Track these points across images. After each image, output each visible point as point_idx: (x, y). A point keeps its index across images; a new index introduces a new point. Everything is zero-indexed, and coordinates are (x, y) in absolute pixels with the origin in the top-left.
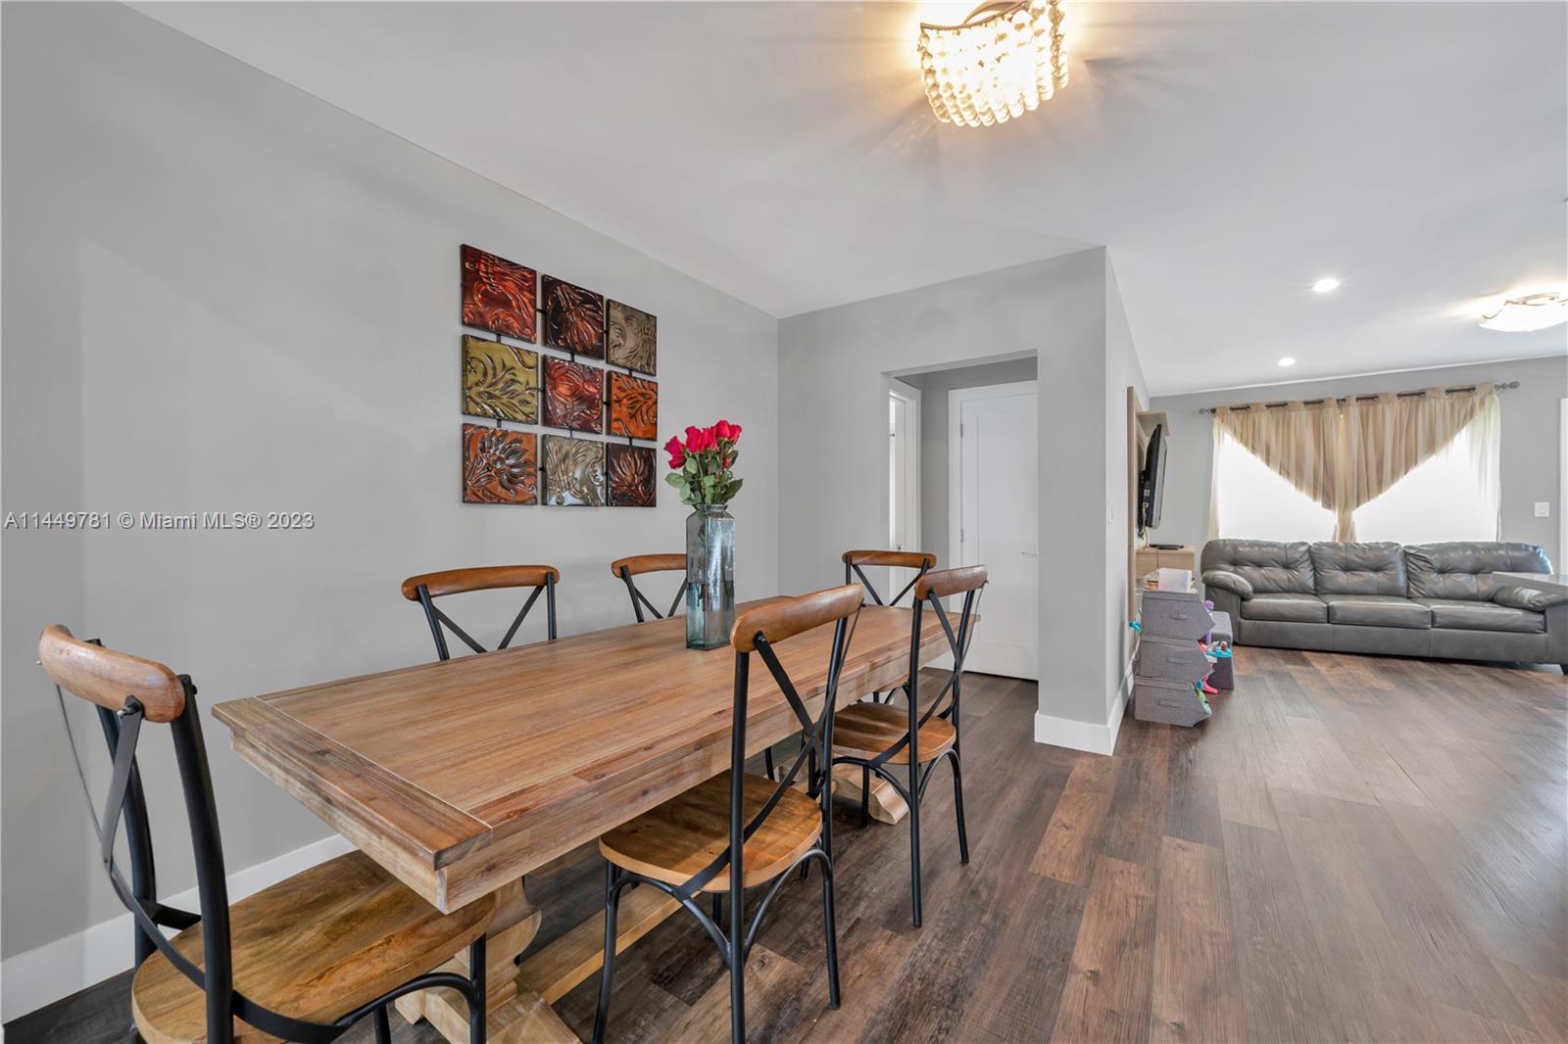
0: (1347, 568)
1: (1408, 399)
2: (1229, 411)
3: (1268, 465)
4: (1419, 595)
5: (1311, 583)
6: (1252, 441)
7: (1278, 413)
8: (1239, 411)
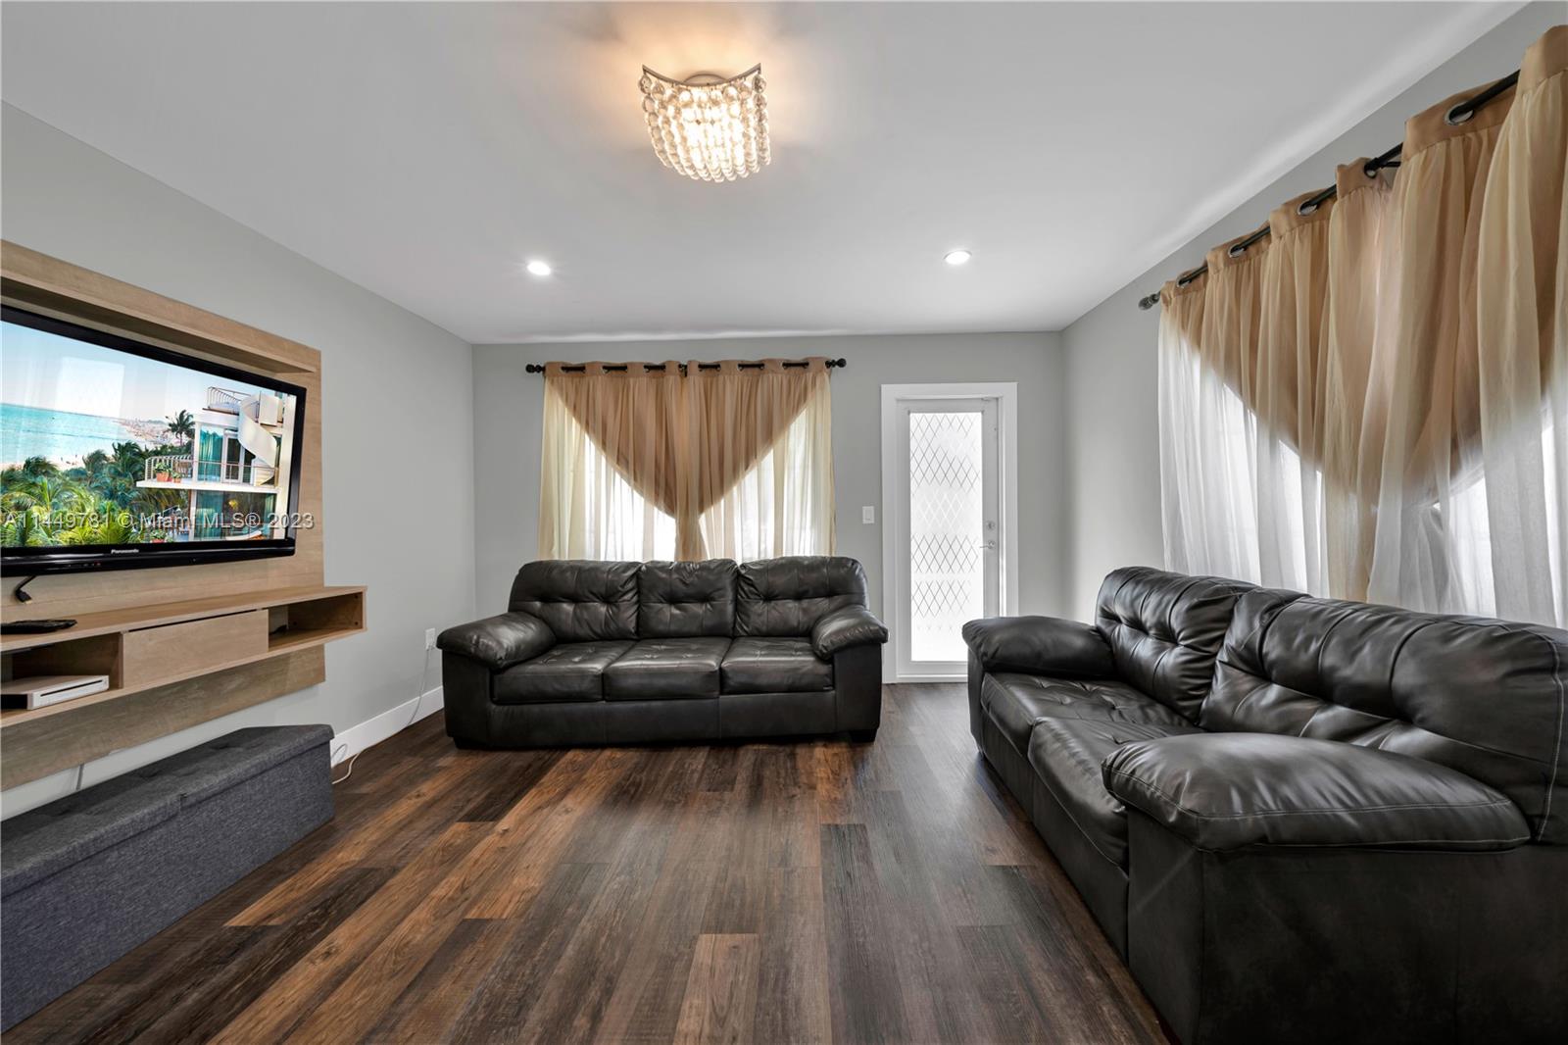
0: (673, 600)
1: (751, 370)
2: (561, 370)
3: (605, 448)
4: (744, 634)
5: (632, 626)
7: (616, 379)
8: (573, 373)
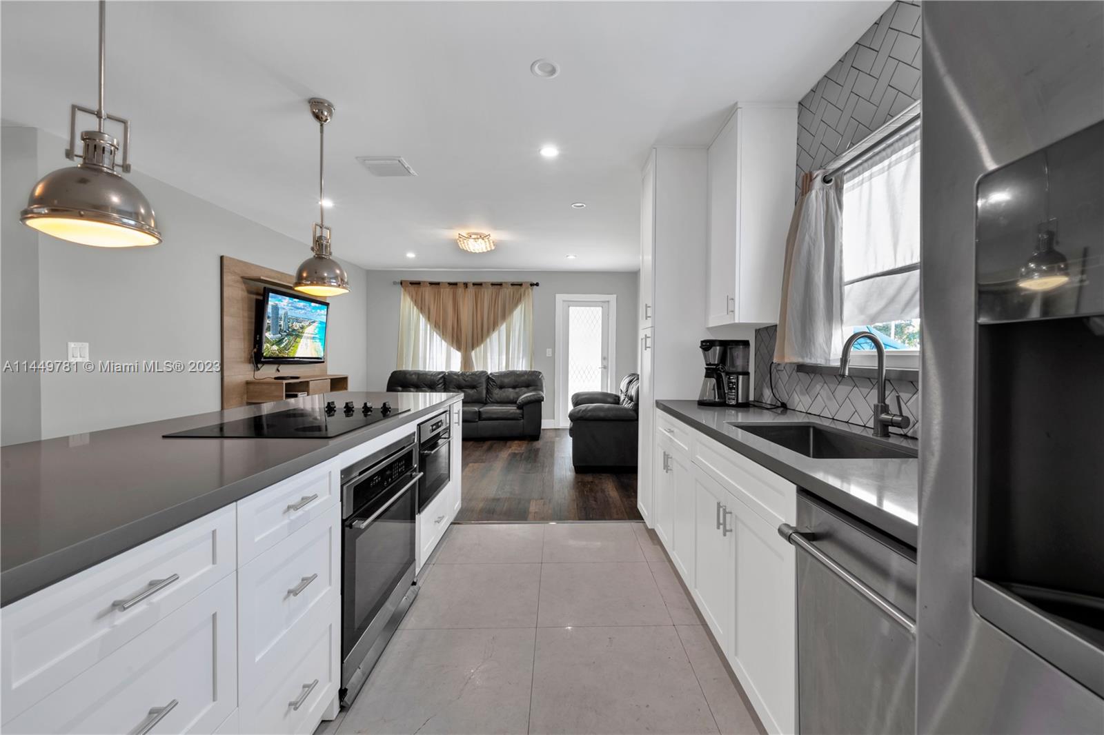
0: (460, 387)
1: (496, 287)
2: (409, 284)
3: (429, 320)
4: (490, 400)
6: (422, 306)
7: (435, 288)
8: (415, 285)
